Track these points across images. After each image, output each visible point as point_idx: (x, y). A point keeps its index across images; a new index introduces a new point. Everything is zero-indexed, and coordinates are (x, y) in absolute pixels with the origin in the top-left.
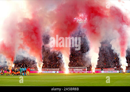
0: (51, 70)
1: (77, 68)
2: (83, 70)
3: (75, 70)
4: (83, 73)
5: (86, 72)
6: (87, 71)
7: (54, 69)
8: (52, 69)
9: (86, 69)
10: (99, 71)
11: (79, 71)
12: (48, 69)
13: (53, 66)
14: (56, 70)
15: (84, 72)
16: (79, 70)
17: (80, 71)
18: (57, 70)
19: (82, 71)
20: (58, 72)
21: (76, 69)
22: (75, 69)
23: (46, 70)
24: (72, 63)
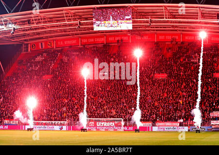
0: (52, 124)
1: (104, 121)
2: (116, 125)
3: (98, 124)
4: (115, 130)
5: (122, 128)
6: (124, 126)
7: (57, 122)
8: (54, 122)
9: (123, 123)
10: (149, 127)
11: (108, 126)
12: (45, 122)
13: (55, 116)
14: (61, 124)
15: (117, 128)
16: (108, 124)
17: (110, 126)
18: (64, 125)
19: (113, 127)
20: (65, 128)
21: (103, 123)
22: (100, 123)
23: (42, 124)
24: (94, 110)
